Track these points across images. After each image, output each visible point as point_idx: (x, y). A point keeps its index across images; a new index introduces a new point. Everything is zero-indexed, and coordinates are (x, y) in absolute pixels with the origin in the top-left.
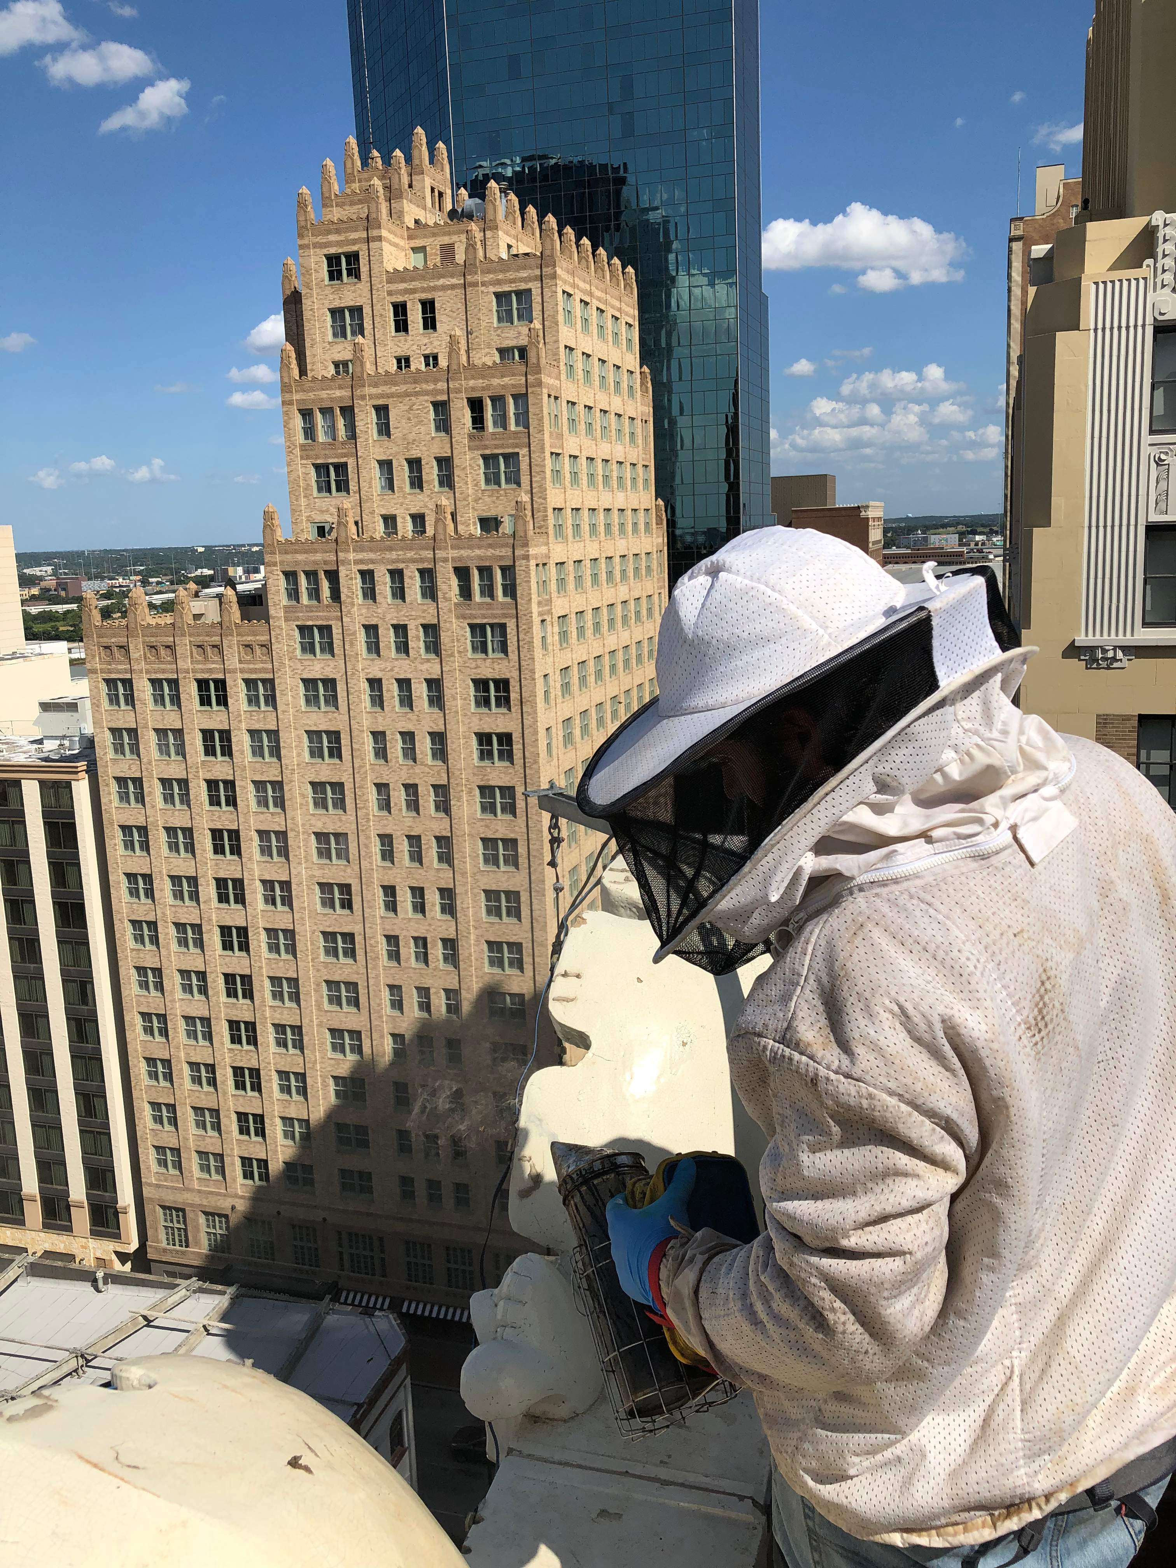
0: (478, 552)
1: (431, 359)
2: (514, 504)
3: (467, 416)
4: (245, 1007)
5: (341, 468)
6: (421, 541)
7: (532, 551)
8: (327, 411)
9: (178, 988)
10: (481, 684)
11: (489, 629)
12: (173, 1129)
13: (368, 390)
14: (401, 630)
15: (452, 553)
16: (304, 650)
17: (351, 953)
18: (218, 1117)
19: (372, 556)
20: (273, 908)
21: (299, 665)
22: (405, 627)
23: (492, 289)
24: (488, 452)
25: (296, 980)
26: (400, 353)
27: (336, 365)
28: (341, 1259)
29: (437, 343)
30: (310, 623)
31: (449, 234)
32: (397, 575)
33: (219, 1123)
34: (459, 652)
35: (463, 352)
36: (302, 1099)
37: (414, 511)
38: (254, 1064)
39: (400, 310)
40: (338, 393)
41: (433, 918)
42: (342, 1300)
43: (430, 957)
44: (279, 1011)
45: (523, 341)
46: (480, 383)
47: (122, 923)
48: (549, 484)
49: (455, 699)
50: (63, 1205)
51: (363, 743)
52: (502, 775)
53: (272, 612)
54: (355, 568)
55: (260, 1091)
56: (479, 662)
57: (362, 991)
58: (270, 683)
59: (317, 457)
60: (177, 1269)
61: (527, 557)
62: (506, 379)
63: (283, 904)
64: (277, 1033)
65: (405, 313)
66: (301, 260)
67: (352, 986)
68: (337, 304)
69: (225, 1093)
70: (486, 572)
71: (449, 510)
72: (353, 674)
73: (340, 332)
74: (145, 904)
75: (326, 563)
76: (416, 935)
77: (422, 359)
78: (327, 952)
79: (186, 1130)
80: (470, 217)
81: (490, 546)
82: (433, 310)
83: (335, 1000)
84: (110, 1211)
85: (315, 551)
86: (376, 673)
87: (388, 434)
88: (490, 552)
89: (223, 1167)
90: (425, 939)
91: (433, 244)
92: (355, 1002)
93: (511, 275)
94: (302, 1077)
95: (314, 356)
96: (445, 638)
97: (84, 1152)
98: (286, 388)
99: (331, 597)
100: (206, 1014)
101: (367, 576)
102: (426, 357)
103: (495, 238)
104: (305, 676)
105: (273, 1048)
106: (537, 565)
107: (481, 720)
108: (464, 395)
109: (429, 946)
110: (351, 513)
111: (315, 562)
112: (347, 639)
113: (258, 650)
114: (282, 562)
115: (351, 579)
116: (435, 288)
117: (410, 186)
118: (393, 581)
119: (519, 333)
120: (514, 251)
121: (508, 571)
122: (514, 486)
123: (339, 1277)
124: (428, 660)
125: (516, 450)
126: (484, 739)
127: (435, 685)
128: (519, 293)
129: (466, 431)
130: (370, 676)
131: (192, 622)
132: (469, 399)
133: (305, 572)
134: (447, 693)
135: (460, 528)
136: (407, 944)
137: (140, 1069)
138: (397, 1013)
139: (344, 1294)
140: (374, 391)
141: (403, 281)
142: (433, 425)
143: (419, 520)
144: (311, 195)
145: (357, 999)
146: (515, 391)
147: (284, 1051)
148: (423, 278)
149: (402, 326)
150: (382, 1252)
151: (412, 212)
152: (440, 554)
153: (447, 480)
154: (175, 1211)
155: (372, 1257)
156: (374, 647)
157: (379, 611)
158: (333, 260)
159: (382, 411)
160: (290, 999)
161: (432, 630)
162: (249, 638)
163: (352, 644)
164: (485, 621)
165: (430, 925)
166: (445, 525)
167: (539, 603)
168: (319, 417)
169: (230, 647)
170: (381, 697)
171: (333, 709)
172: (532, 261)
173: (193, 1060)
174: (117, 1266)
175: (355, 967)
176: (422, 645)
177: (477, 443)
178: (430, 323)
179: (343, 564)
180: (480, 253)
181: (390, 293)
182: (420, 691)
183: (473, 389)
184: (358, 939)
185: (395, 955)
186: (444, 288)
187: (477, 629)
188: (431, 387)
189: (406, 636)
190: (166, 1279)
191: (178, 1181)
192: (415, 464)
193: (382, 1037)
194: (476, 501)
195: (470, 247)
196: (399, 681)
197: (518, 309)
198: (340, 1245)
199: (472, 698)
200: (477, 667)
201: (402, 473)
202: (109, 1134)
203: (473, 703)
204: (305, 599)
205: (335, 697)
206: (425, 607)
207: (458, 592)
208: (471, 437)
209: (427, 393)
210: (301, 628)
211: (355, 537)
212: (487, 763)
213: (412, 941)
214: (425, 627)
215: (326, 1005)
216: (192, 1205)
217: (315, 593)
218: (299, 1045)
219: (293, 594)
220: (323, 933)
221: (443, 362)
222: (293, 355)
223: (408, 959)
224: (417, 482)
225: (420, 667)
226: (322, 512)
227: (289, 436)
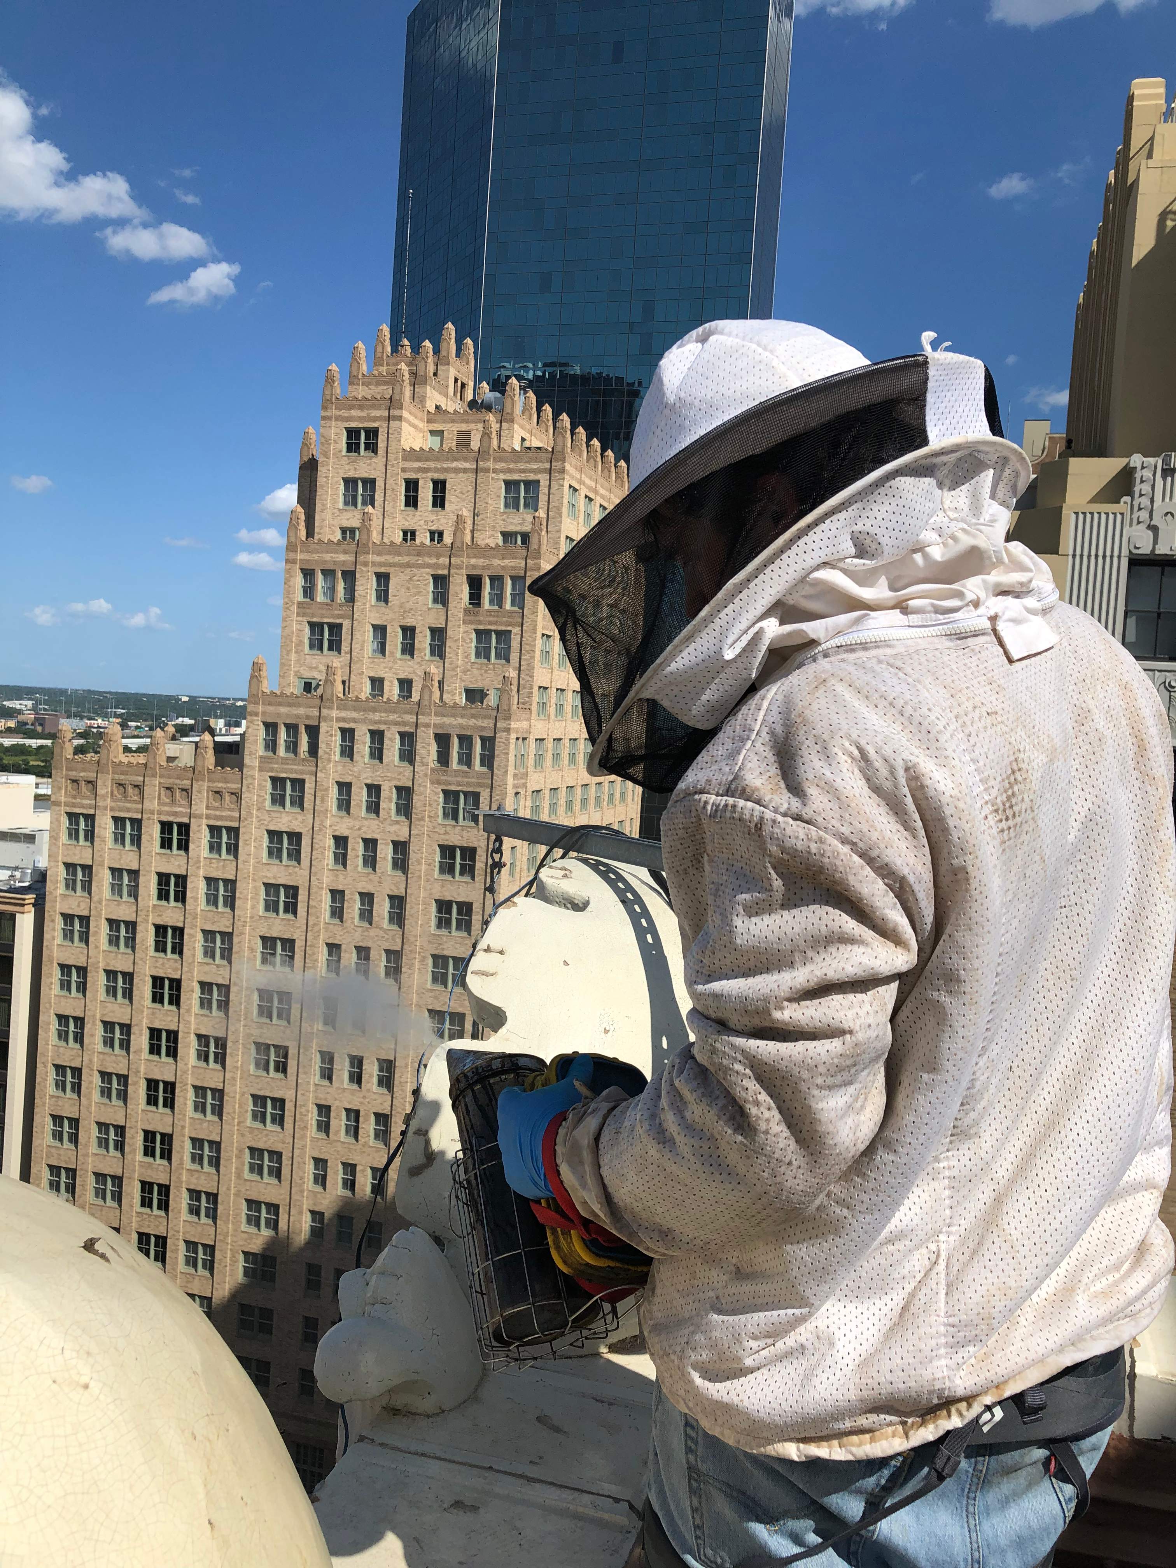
0: (460, 721)
1: (437, 535)
2: (501, 678)
3: (465, 592)
4: (161, 1168)
5: (336, 628)
6: (405, 705)
7: (514, 725)
8: (328, 573)
9: (94, 1142)
10: (447, 851)
11: (462, 797)
13: (371, 558)
14: (374, 790)
15: (434, 720)
16: (274, 801)
17: (279, 1120)
19: (354, 715)
20: (204, 1064)
21: (266, 817)
22: (378, 788)
23: (502, 477)
24: (481, 627)
25: (218, 1144)
26: (407, 526)
27: (344, 531)
29: (444, 521)
30: (284, 775)
31: (467, 421)
32: (377, 736)
34: (430, 817)
35: (468, 532)
36: (207, 1274)
37: (402, 676)
38: (162, 1232)
39: (412, 486)
40: (342, 557)
41: (368, 1090)
43: (361, 1131)
44: (196, 1175)
45: (527, 528)
46: (481, 562)
47: (45, 1067)
48: (537, 663)
49: (420, 863)
51: (321, 901)
52: (458, 946)
53: (247, 760)
54: (336, 726)
56: (448, 828)
57: (286, 1161)
58: (234, 832)
59: (313, 616)
61: (508, 730)
62: (507, 561)
63: (216, 1062)
64: (191, 1199)
65: (416, 490)
66: (322, 430)
67: (276, 1155)
68: (351, 474)
70: (466, 741)
71: (437, 679)
72: (320, 830)
73: (351, 500)
74: (72, 1049)
75: (308, 717)
76: (349, 1107)
77: (428, 534)
78: (255, 1117)
80: (489, 408)
81: (473, 716)
82: (443, 490)
83: (257, 1169)
85: (299, 705)
86: (343, 831)
87: (386, 601)
88: (472, 722)
90: (357, 1113)
91: (451, 430)
92: (277, 1173)
93: (521, 465)
94: (211, 1249)
95: (323, 520)
96: (417, 801)
98: (291, 547)
99: (309, 752)
100: (119, 1172)
101: (348, 734)
102: (432, 533)
103: (510, 430)
104: (271, 828)
105: (185, 1215)
106: (517, 739)
107: (443, 886)
108: (464, 572)
109: (361, 1119)
110: (339, 672)
111: (298, 716)
112: (319, 794)
113: (227, 797)
114: (264, 713)
115: (331, 735)
116: (447, 470)
117: (435, 374)
118: (373, 741)
119: (524, 519)
120: (526, 444)
121: (489, 743)
122: (504, 662)
124: (397, 822)
125: (509, 628)
126: (444, 906)
127: (401, 848)
128: (528, 483)
129: (463, 606)
130: (337, 833)
131: (164, 763)
132: (468, 576)
133: (285, 724)
134: (413, 857)
135: (445, 697)
136: (338, 1117)
138: (319, 1189)
140: (378, 559)
141: (418, 459)
142: (430, 597)
143: (406, 685)
144: (340, 372)
145: (279, 1171)
146: (514, 573)
147: (195, 1219)
148: (437, 459)
149: (412, 501)
151: (433, 398)
152: (422, 719)
153: (438, 649)
156: (345, 804)
157: (355, 769)
158: (352, 434)
159: (383, 579)
160: (210, 1164)
161: (405, 793)
162: (220, 785)
163: (323, 800)
164: (459, 788)
165: (364, 1097)
166: (431, 692)
167: (515, 776)
168: (320, 579)
169: (199, 792)
170: (345, 856)
171: (295, 863)
172: (544, 456)
175: (281, 1135)
176: (393, 806)
177: (472, 618)
178: (439, 501)
179: (325, 721)
180: (495, 442)
181: (404, 470)
182: (385, 852)
183: (474, 567)
184: (289, 1106)
185: (324, 1127)
186: (456, 471)
187: (450, 796)
188: (433, 561)
189: (378, 796)
192: (409, 632)
193: (301, 1213)
194: (465, 672)
195: (486, 435)
196: (365, 840)
197: (525, 498)
199: (437, 865)
200: (446, 833)
201: (395, 639)
203: (437, 869)
204: (282, 751)
205: (298, 852)
206: (401, 770)
207: (435, 758)
208: (467, 612)
209: (428, 566)
210: (274, 780)
211: (341, 695)
212: (444, 932)
213: (344, 1113)
214: (399, 789)
215: (246, 1174)
217: (293, 747)
218: (213, 1214)
219: (271, 745)
220: (253, 1096)
221: (448, 539)
222: (303, 517)
223: (338, 1132)
224: (409, 649)
225: (389, 828)
226: (311, 668)
227: (288, 593)
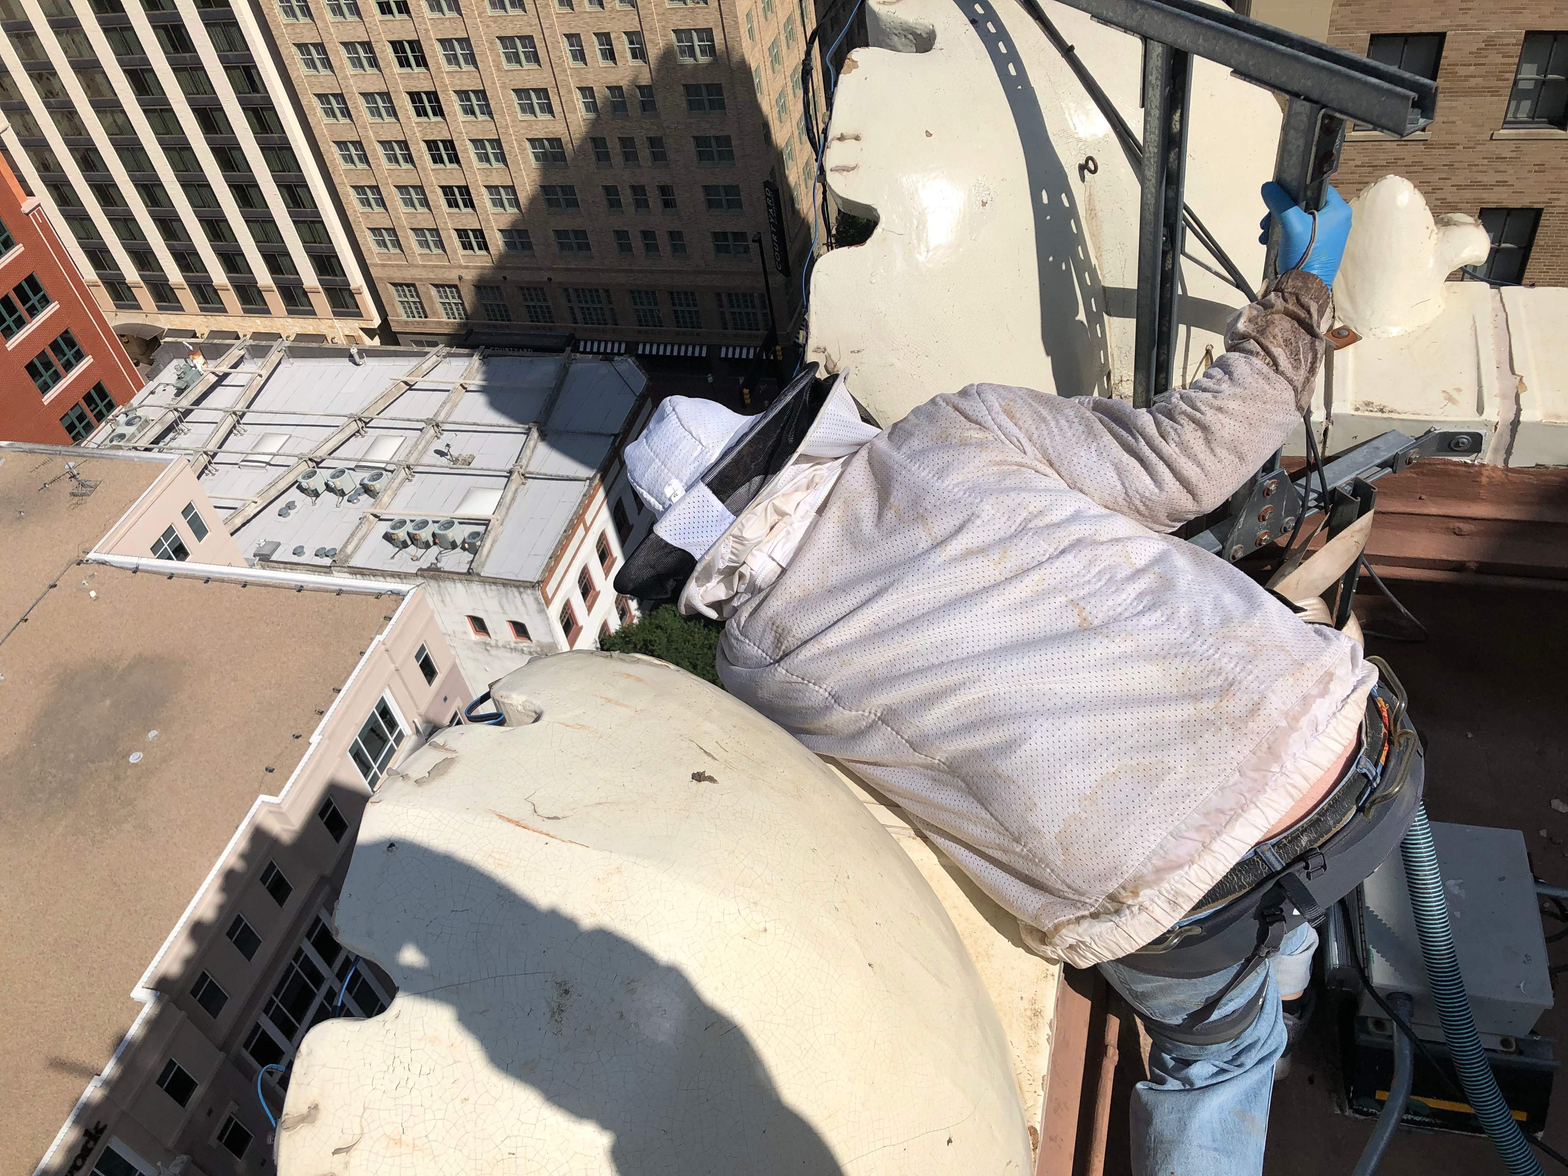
4: (421, 76)
9: (347, 63)
12: (382, 210)
17: (520, 3)
18: (424, 193)
25: (467, 40)
28: (573, 313)
33: (426, 199)
36: (501, 165)
38: (446, 135)
42: (581, 349)
43: (605, 1)
44: (457, 76)
50: (300, 292)
55: (458, 162)
57: (539, 44)
60: (423, 338)
64: (462, 100)
67: (528, 40)
69: (424, 169)
78: (494, 5)
79: (396, 209)
83: (514, 58)
84: (346, 295)
89: (441, 241)
92: (535, 58)
94: (497, 143)
97: (304, 242)
100: (384, 89)
105: (461, 117)
123: (575, 329)
137: (333, 155)
138: (580, 64)
139: (582, 344)
145: (535, 54)
147: (472, 118)
150: (610, 303)
154: (406, 286)
155: (601, 309)
160: (467, 62)
173: (384, 138)
174: (368, 342)
175: (526, 18)
185: (567, 0)
190: (416, 349)
191: (401, 260)
193: (570, 92)
198: (570, 301)
202: (322, 222)
215: (506, 66)
216: (420, 280)
218: (487, 110)
223: (581, 4)
